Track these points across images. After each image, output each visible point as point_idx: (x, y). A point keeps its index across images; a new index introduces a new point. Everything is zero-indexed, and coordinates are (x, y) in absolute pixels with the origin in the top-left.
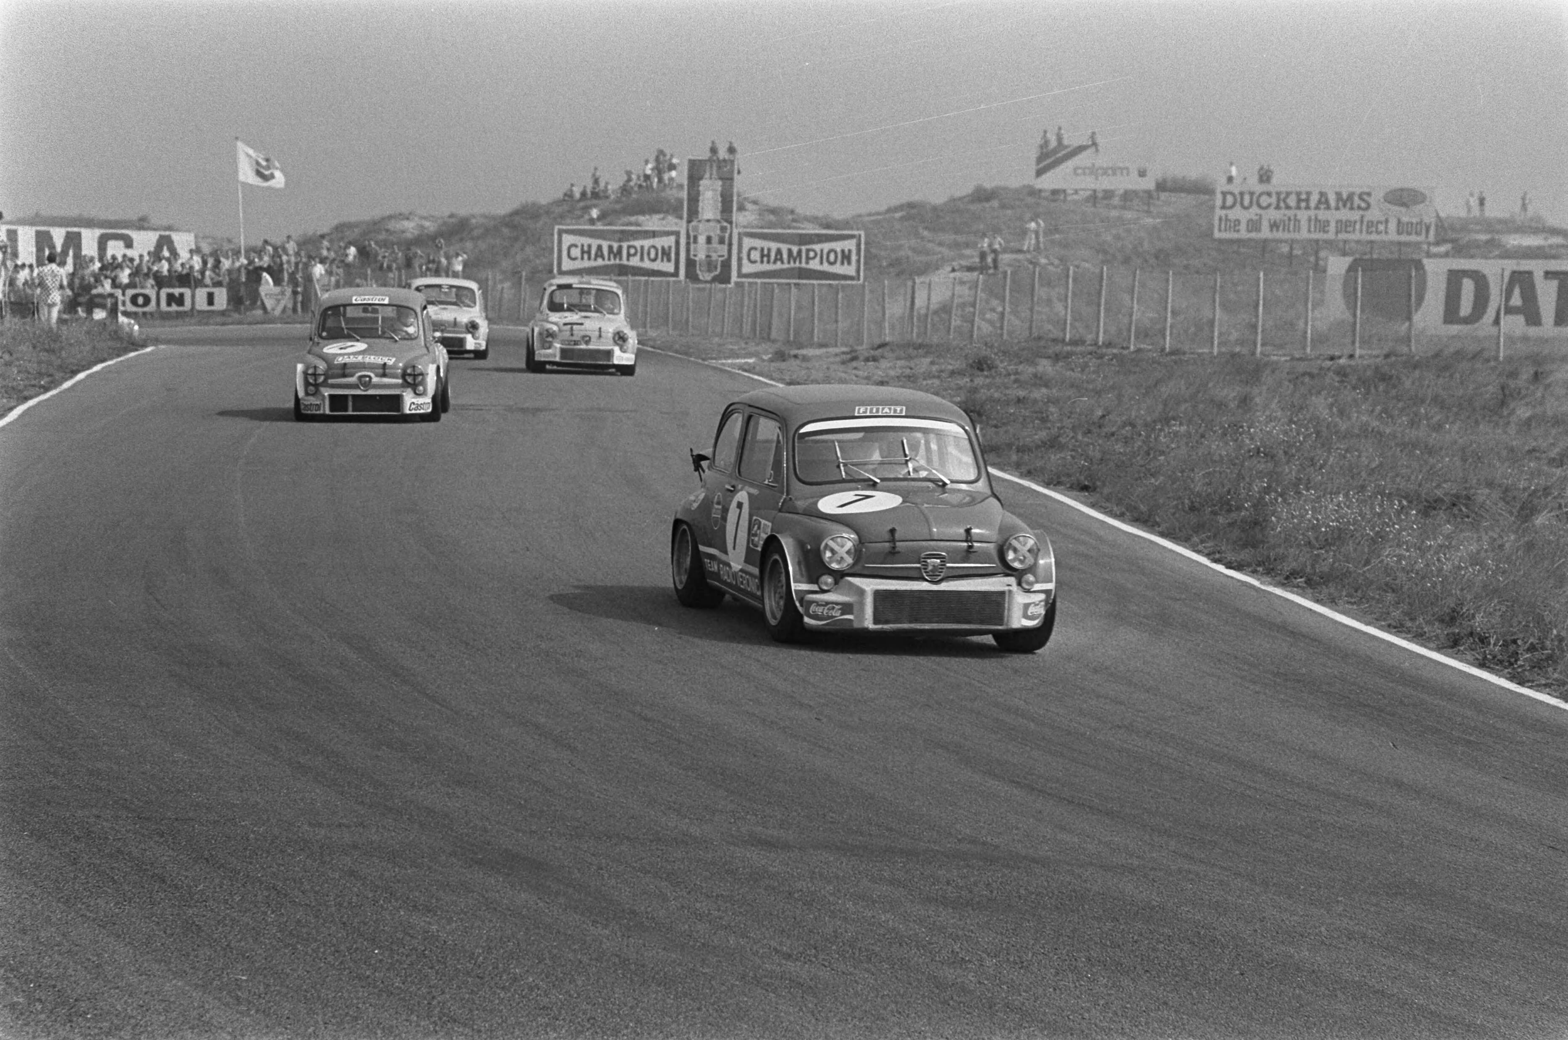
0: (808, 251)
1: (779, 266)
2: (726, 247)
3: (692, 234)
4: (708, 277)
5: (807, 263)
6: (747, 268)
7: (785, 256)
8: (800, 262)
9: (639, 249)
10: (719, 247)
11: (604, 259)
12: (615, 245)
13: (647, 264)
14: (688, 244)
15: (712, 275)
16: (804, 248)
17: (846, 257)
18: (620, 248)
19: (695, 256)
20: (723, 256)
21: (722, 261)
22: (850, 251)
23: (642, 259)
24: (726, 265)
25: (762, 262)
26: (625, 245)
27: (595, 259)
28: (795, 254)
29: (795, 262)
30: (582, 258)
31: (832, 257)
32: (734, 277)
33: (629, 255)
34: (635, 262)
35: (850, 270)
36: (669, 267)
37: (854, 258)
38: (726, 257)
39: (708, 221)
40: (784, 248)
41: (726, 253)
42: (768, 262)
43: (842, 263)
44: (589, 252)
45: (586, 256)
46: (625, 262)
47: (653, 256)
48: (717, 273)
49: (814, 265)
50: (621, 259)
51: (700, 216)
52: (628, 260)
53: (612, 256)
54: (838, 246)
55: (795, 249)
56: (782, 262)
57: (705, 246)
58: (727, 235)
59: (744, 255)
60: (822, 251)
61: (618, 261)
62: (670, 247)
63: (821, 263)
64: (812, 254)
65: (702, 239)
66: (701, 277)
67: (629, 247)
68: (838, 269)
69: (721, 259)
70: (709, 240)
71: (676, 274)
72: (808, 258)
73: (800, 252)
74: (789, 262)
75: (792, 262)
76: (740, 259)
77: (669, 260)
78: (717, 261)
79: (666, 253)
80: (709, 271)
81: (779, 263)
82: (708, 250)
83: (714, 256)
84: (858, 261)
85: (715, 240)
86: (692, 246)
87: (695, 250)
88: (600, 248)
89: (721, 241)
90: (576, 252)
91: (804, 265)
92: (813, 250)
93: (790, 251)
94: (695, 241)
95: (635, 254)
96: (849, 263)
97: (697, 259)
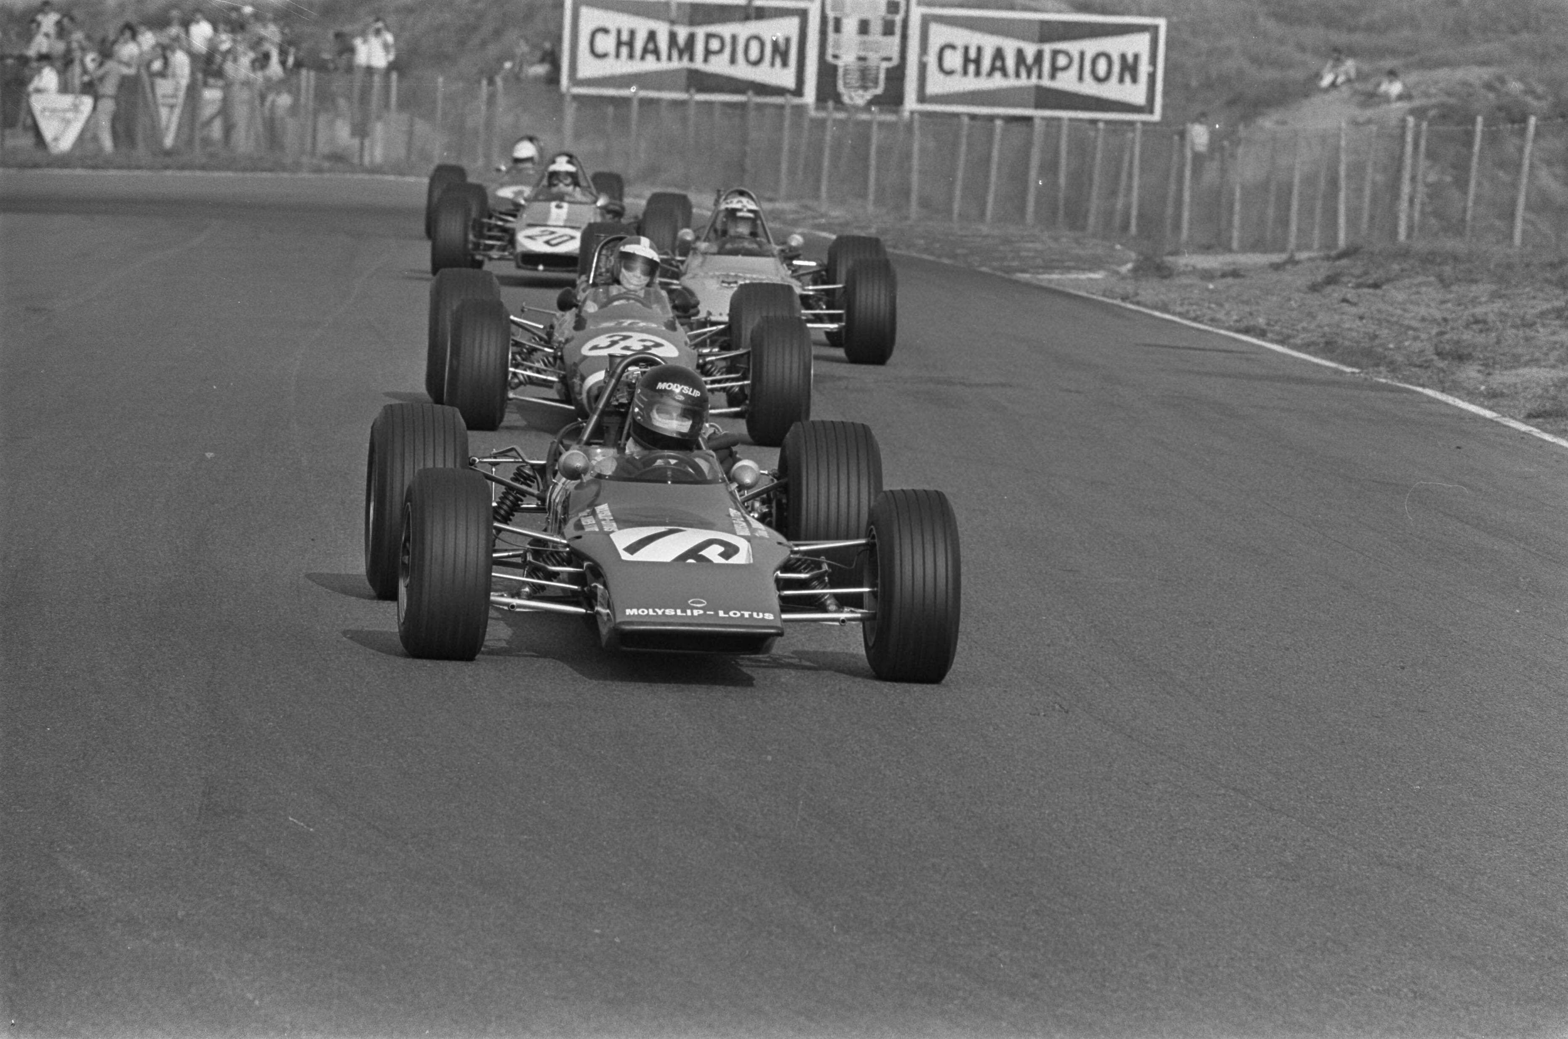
0: (1055, 53)
1: (997, 82)
2: (896, 39)
3: (831, 15)
4: (860, 98)
5: (1053, 76)
6: (937, 84)
7: (1010, 63)
8: (1040, 76)
9: (728, 40)
11: (658, 59)
12: (682, 33)
13: (742, 71)
14: (823, 33)
15: (868, 95)
16: (1047, 48)
17: (1129, 68)
18: (691, 38)
19: (835, 57)
20: (888, 59)
21: (888, 71)
22: (1136, 57)
24: (897, 75)
25: (965, 72)
26: (701, 32)
27: (643, 58)
28: (1030, 59)
29: (1029, 75)
30: (618, 55)
31: (1102, 67)
32: (910, 103)
33: (708, 53)
40: (1010, 46)
41: (895, 55)
42: (978, 73)
43: (1121, 80)
44: (631, 44)
45: (624, 50)
46: (699, 64)
47: (754, 54)
48: (879, 91)
49: (1067, 82)
50: (691, 59)
52: (706, 60)
53: (675, 54)
54: (1114, 46)
55: (1030, 50)
56: (1005, 74)
57: (859, 38)
58: (898, 18)
60: (1082, 55)
61: (685, 63)
63: (1081, 78)
64: (1062, 61)
65: (850, 25)
66: (846, 99)
67: (709, 36)
69: (885, 65)
70: (864, 27)
71: (799, 91)
72: (1055, 70)
73: (1039, 57)
74: (1018, 75)
78: (878, 68)
79: (780, 52)
80: (865, 88)
81: (998, 75)
84: (1152, 77)
85: (876, 27)
86: (831, 36)
87: (837, 45)
88: (652, 36)
89: (888, 29)
90: (606, 43)
91: (1046, 82)
92: (1067, 54)
94: (838, 29)
95: (721, 51)
96: (1134, 80)
97: (840, 63)
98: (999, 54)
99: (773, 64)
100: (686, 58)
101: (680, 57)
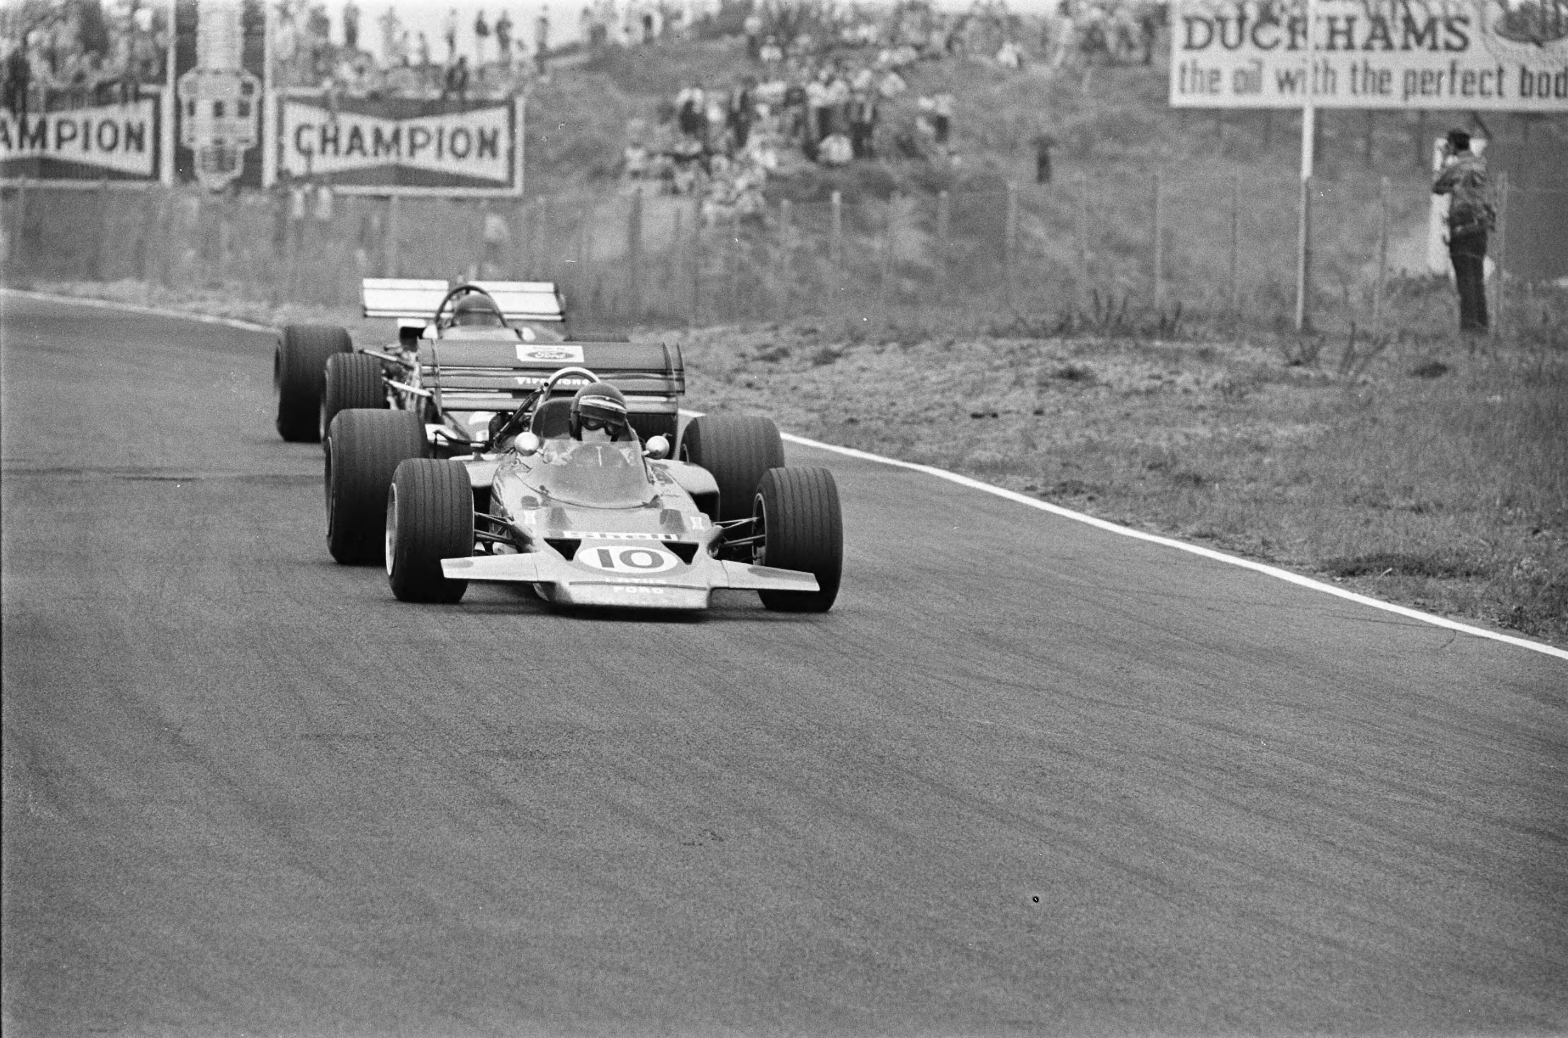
0: (413, 132)
2: (251, 121)
3: (185, 98)
4: (219, 181)
5: (412, 153)
6: (295, 164)
7: (368, 141)
8: (399, 154)
9: (80, 126)
10: (241, 123)
11: (9, 146)
12: (33, 121)
13: (96, 157)
14: (178, 117)
15: (228, 177)
16: (405, 126)
17: (488, 144)
18: (43, 125)
19: (191, 140)
20: (247, 141)
21: (245, 152)
22: (495, 132)
23: (86, 146)
24: (254, 158)
25: (324, 151)
26: (52, 119)
28: (388, 138)
29: (388, 153)
31: (461, 144)
32: (270, 182)
33: (60, 140)
34: (72, 152)
35: (495, 169)
36: (141, 162)
37: (503, 143)
38: (254, 141)
39: (217, 72)
40: (367, 125)
41: (252, 136)
42: (336, 152)
43: (481, 155)
46: (51, 151)
47: (108, 139)
48: (237, 173)
49: (425, 159)
50: (44, 145)
51: (200, 66)
52: (59, 147)
53: (27, 142)
54: (472, 121)
55: (388, 128)
56: (364, 154)
57: (214, 121)
58: (253, 100)
59: (289, 140)
60: (441, 132)
61: (37, 151)
62: (142, 126)
63: (440, 155)
64: (420, 138)
65: (204, 108)
66: (205, 182)
67: (60, 124)
68: (473, 166)
69: (242, 148)
70: (219, 109)
71: (155, 174)
72: (413, 147)
73: (396, 135)
75: (381, 151)
76: (280, 148)
77: (140, 147)
78: (236, 150)
80: (222, 171)
81: (356, 154)
82: (218, 128)
83: (230, 142)
84: (512, 151)
85: (231, 108)
86: (186, 120)
87: (192, 127)
89: (244, 111)
91: (405, 160)
92: (423, 130)
93: (378, 135)
94: (192, 111)
95: (73, 136)
96: (494, 154)
97: (196, 147)
98: (356, 133)
99: (127, 148)
100: (38, 145)
101: (32, 145)
